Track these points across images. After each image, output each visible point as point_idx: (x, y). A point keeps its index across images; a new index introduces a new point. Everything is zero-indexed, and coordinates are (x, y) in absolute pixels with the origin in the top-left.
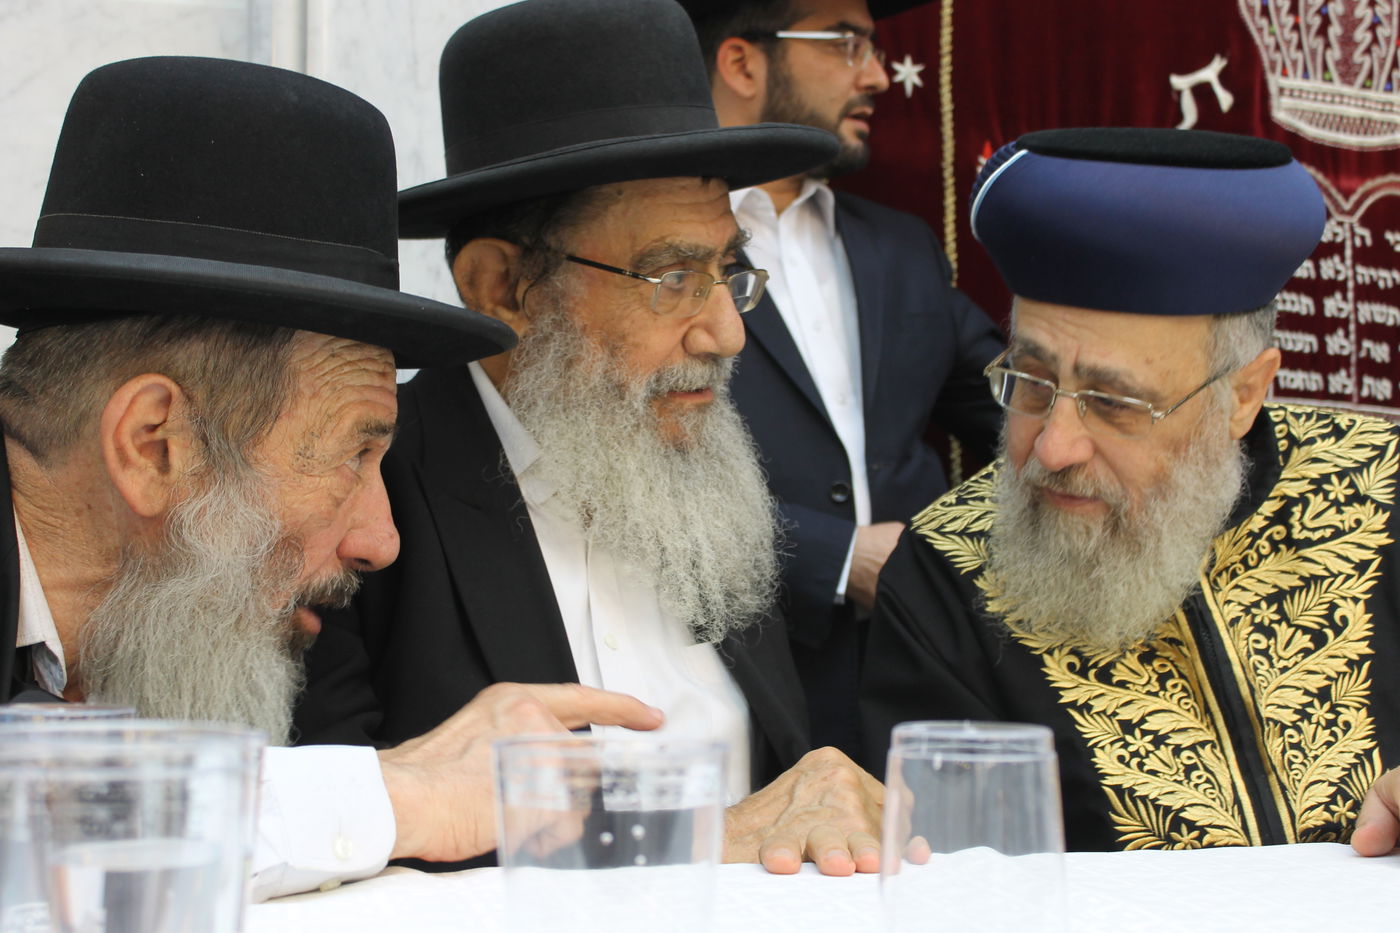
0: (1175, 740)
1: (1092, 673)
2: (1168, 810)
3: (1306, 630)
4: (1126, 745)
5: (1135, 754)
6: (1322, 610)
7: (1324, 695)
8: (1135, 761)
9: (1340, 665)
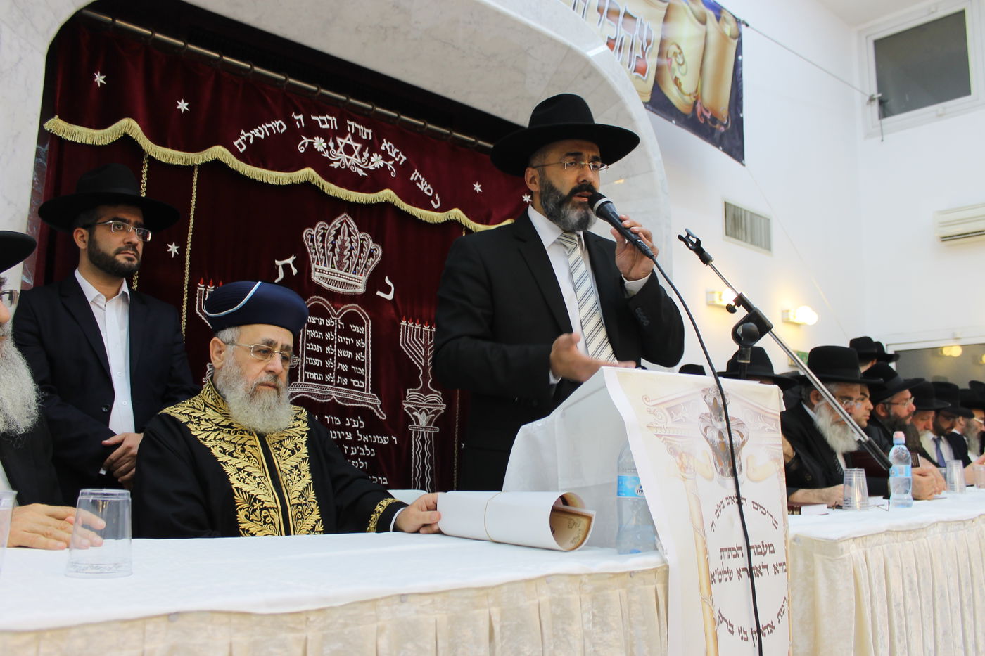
0: (253, 474)
1: (227, 453)
2: (253, 495)
3: (289, 450)
4: (239, 475)
5: (242, 478)
6: (293, 445)
7: (296, 467)
8: (242, 480)
9: (300, 459)
